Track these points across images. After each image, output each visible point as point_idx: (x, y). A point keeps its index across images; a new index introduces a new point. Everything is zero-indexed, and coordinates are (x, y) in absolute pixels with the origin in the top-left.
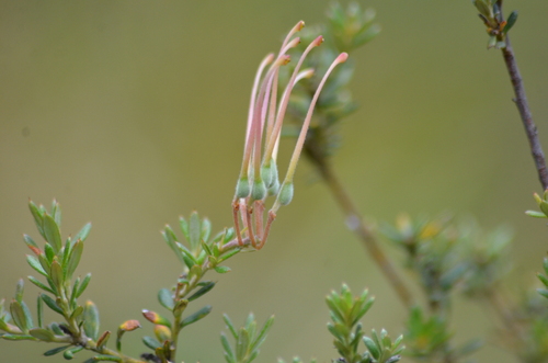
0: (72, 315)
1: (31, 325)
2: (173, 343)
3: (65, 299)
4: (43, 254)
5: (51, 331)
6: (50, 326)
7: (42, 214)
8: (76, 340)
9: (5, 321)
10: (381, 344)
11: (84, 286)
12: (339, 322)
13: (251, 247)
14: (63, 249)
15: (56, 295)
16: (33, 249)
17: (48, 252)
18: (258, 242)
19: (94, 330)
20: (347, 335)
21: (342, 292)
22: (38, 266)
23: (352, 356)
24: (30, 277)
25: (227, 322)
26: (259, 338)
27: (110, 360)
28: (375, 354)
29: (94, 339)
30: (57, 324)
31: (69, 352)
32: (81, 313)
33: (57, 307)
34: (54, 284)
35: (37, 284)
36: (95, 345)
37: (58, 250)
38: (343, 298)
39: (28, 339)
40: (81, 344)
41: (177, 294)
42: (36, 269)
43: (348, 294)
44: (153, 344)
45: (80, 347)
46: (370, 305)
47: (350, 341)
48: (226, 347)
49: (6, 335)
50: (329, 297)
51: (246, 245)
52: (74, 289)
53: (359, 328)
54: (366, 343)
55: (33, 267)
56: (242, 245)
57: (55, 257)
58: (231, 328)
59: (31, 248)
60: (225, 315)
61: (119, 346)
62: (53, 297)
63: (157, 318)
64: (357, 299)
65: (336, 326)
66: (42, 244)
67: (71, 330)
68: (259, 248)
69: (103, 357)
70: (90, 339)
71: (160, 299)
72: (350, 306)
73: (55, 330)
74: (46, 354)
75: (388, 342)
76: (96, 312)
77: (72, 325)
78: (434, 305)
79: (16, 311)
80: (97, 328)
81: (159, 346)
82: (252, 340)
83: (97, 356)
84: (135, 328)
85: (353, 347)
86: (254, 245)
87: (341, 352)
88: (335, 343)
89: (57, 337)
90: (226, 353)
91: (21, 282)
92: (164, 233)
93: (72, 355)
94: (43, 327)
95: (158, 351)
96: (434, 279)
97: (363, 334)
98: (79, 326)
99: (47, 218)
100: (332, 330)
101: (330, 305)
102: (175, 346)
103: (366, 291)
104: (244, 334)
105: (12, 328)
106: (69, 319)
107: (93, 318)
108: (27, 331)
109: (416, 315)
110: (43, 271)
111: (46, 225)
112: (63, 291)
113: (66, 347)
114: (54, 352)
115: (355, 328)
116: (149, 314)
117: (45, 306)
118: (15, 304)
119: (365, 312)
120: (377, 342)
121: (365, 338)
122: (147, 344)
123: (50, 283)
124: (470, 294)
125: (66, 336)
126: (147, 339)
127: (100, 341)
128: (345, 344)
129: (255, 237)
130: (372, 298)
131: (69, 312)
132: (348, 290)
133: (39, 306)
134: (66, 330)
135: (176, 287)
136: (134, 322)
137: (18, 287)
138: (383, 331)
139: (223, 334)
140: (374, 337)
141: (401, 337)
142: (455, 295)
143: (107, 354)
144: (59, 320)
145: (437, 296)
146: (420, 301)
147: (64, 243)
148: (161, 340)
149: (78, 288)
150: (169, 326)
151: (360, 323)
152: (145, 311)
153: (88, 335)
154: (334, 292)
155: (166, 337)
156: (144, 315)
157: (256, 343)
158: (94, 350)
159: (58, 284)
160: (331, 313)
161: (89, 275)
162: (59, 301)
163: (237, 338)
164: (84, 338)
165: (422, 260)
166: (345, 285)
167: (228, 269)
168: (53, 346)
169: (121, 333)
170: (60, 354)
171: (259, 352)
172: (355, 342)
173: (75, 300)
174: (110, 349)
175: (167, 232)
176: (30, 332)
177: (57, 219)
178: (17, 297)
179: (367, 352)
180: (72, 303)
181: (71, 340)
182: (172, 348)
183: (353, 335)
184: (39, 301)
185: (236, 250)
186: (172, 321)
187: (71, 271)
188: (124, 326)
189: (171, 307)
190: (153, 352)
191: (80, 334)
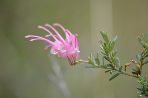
0: (112, 61)
1: (101, 64)
2: (141, 69)
3: (110, 57)
4: (103, 45)
7: (104, 34)
8: (113, 68)
9: (94, 63)
11: (115, 54)
14: (109, 43)
15: (107, 56)
17: (105, 44)
19: (118, 65)
22: (102, 48)
24: (100, 51)
27: (123, 74)
29: (118, 68)
31: (111, 72)
32: (115, 61)
33: (108, 59)
34: (107, 53)
35: (102, 53)
36: (118, 69)
39: (100, 68)
40: (115, 69)
41: (141, 56)
42: (102, 49)
44: (135, 69)
45: (114, 70)
49: (94, 67)
52: (112, 54)
55: (101, 48)
57: (107, 46)
59: (101, 43)
61: (125, 70)
63: (136, 62)
66: (104, 41)
67: (112, 65)
69: (121, 73)
70: (117, 68)
71: (137, 57)
73: (108, 65)
74: (105, 72)
76: (119, 61)
77: (112, 64)
79: (97, 60)
80: (119, 65)
81: (137, 70)
83: (119, 73)
84: (130, 65)
89: (108, 67)
91: (98, 52)
93: (112, 73)
94: (105, 65)
95: (136, 71)
98: (114, 64)
99: (105, 35)
102: (141, 70)
105: (96, 65)
106: (111, 62)
107: (118, 62)
108: (100, 66)
110: (104, 49)
111: (105, 37)
112: (109, 55)
113: (110, 70)
116: (134, 61)
117: (105, 59)
118: (96, 58)
122: (133, 69)
125: (111, 67)
126: (133, 68)
127: (120, 68)
131: (111, 61)
133: (103, 59)
134: (111, 65)
135: (141, 54)
136: (129, 63)
137: (98, 54)
143: (122, 72)
144: (108, 63)
147: (109, 42)
148: (137, 68)
149: (113, 54)
150: (139, 64)
152: (132, 60)
153: (117, 67)
155: (139, 67)
156: (132, 61)
158: (118, 71)
159: (108, 53)
161: (117, 50)
162: (108, 58)
164: (116, 68)
168: (107, 70)
169: (126, 66)
170: (109, 72)
173: (113, 57)
174: (123, 70)
175: (139, 38)
176: (101, 66)
177: (108, 35)
178: (97, 57)
181: (112, 68)
182: (140, 71)
186: (140, 63)
187: (112, 49)
188: (127, 64)
189: (140, 59)
191: (114, 67)
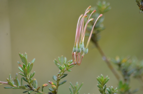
1: (20, 85)
2: (57, 90)
3: (28, 78)
4: (22, 67)
5: (25, 87)
6: (24, 85)
7: (22, 56)
8: (31, 89)
9: (13, 84)
10: (111, 90)
11: (33, 75)
12: (100, 84)
13: (77, 65)
14: (28, 65)
15: (26, 77)
16: (20, 65)
17: (24, 66)
18: (79, 64)
20: (102, 88)
21: (101, 77)
22: (21, 70)
23: (104, 93)
24: (19, 73)
25: (71, 84)
26: (79, 88)
28: (110, 93)
29: (36, 89)
30: (26, 85)
31: (29, 92)
32: (33, 82)
33: (26, 80)
34: (25, 74)
35: (21, 74)
36: (36, 90)
37: (26, 65)
38: (101, 78)
39: (19, 88)
41: (58, 77)
42: (21, 71)
43: (102, 77)
44: (51, 90)
45: (32, 91)
46: (108, 80)
47: (103, 89)
48: (71, 91)
49: (13, 88)
50: (97, 78)
51: (76, 64)
52: (31, 76)
53: (105, 86)
54: (107, 90)
55: (20, 70)
56: (75, 64)
57: (26, 67)
58: (72, 86)
60: (70, 82)
61: (42, 90)
62: (25, 78)
63: (53, 83)
64: (105, 78)
65: (99, 85)
66: (22, 64)
67: (30, 86)
68: (79, 65)
70: (35, 89)
71: (53, 78)
72: (103, 80)
73: (26, 86)
74: (24, 92)
75: (113, 90)
76: (36, 82)
77: (30, 85)
78: (125, 80)
79: (16, 81)
80: (37, 86)
81: (53, 90)
82: (77, 89)
84: (47, 86)
85: (104, 91)
86: (78, 64)
87: (101, 92)
88: (99, 90)
89: (26, 88)
90: (71, 92)
91: (17, 74)
92: (54, 61)
93: (30, 93)
94: (23, 86)
95: (53, 92)
96: (126, 73)
97: (107, 87)
98: (32, 85)
99: (24, 57)
100: (98, 86)
101: (98, 80)
102: (57, 91)
103: (107, 76)
104: (75, 87)
105: (15, 86)
106: (29, 83)
108: (18, 87)
109: (121, 83)
110: (23, 71)
111: (23, 59)
112: (28, 76)
113: (28, 91)
114: (26, 92)
115: (104, 86)
116: (50, 82)
117: (23, 80)
118: (15, 79)
119: (107, 82)
120: (110, 89)
121: (107, 88)
122: (50, 90)
123: (24, 74)
124: (135, 77)
125: (29, 88)
126: (50, 89)
127: (38, 89)
128: (102, 90)
129: (78, 62)
130: (109, 78)
131: (29, 82)
132: (103, 76)
133: (22, 80)
134: (29, 86)
135: (57, 75)
136: (46, 84)
137: (16, 75)
138: (112, 87)
139: (70, 87)
140: (110, 88)
141: (117, 88)
142: (131, 77)
143: (39, 93)
144: (27, 84)
145: (126, 78)
146: (122, 79)
147: (28, 64)
148: (53, 89)
149: (32, 75)
150: (55, 85)
151: (106, 85)
152: (49, 81)
153: (34, 87)
154: (99, 77)
155: (55, 88)
156: (49, 82)
157: (78, 90)
158: (36, 91)
159: (26, 74)
160: (98, 82)
161: (35, 72)
162: (27, 79)
163: (73, 88)
164: (33, 88)
165: (122, 68)
166: (102, 75)
167: (71, 70)
168: (25, 90)
169: (43, 87)
170: (27, 93)
171: (79, 92)
172: (105, 90)
173: (31, 78)
174: (40, 91)
175: (55, 61)
176: (19, 87)
177: (26, 57)
178: (16, 78)
179: (108, 92)
180: (30, 79)
181: (30, 89)
182: (56, 91)
183: (104, 88)
184: (21, 79)
185: (73, 65)
186: (56, 84)
187: (30, 71)
188: (44, 85)
189: (56, 80)
190: (51, 92)
191: (32, 87)
